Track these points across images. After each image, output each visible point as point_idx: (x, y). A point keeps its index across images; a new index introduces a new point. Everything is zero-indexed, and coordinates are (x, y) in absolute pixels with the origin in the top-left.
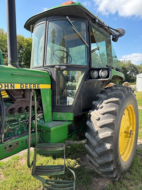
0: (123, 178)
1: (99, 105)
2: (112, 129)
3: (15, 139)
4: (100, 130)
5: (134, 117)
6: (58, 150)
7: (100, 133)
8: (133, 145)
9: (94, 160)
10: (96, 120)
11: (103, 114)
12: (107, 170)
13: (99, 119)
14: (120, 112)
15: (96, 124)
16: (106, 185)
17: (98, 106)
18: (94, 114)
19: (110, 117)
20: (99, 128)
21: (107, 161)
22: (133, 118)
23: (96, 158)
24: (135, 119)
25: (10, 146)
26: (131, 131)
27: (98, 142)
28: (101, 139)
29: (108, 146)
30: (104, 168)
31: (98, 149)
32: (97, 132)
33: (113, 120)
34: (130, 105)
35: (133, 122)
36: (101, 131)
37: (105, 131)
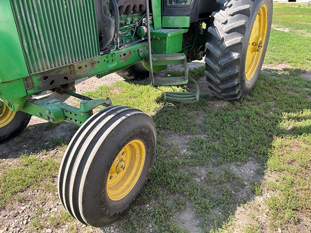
0: (243, 99)
1: (227, 2)
2: (242, 34)
3: (127, 47)
4: (226, 36)
5: (266, 25)
6: (179, 59)
7: (226, 41)
8: (258, 64)
9: (214, 76)
10: (222, 23)
11: (232, 15)
12: (229, 85)
13: (226, 23)
14: (253, 12)
15: (221, 30)
16: (223, 106)
17: (225, 4)
18: (219, 17)
19: (241, 18)
20: (226, 34)
21: (232, 74)
22: (264, 27)
23: (218, 73)
24: (266, 28)
25: (124, 55)
26: (261, 43)
27: (222, 52)
28: (228, 47)
29: (235, 55)
30: (226, 84)
31: (222, 60)
32: (223, 39)
33: (245, 21)
34: (264, 5)
35: (263, 33)
36: (228, 38)
37: (232, 36)
